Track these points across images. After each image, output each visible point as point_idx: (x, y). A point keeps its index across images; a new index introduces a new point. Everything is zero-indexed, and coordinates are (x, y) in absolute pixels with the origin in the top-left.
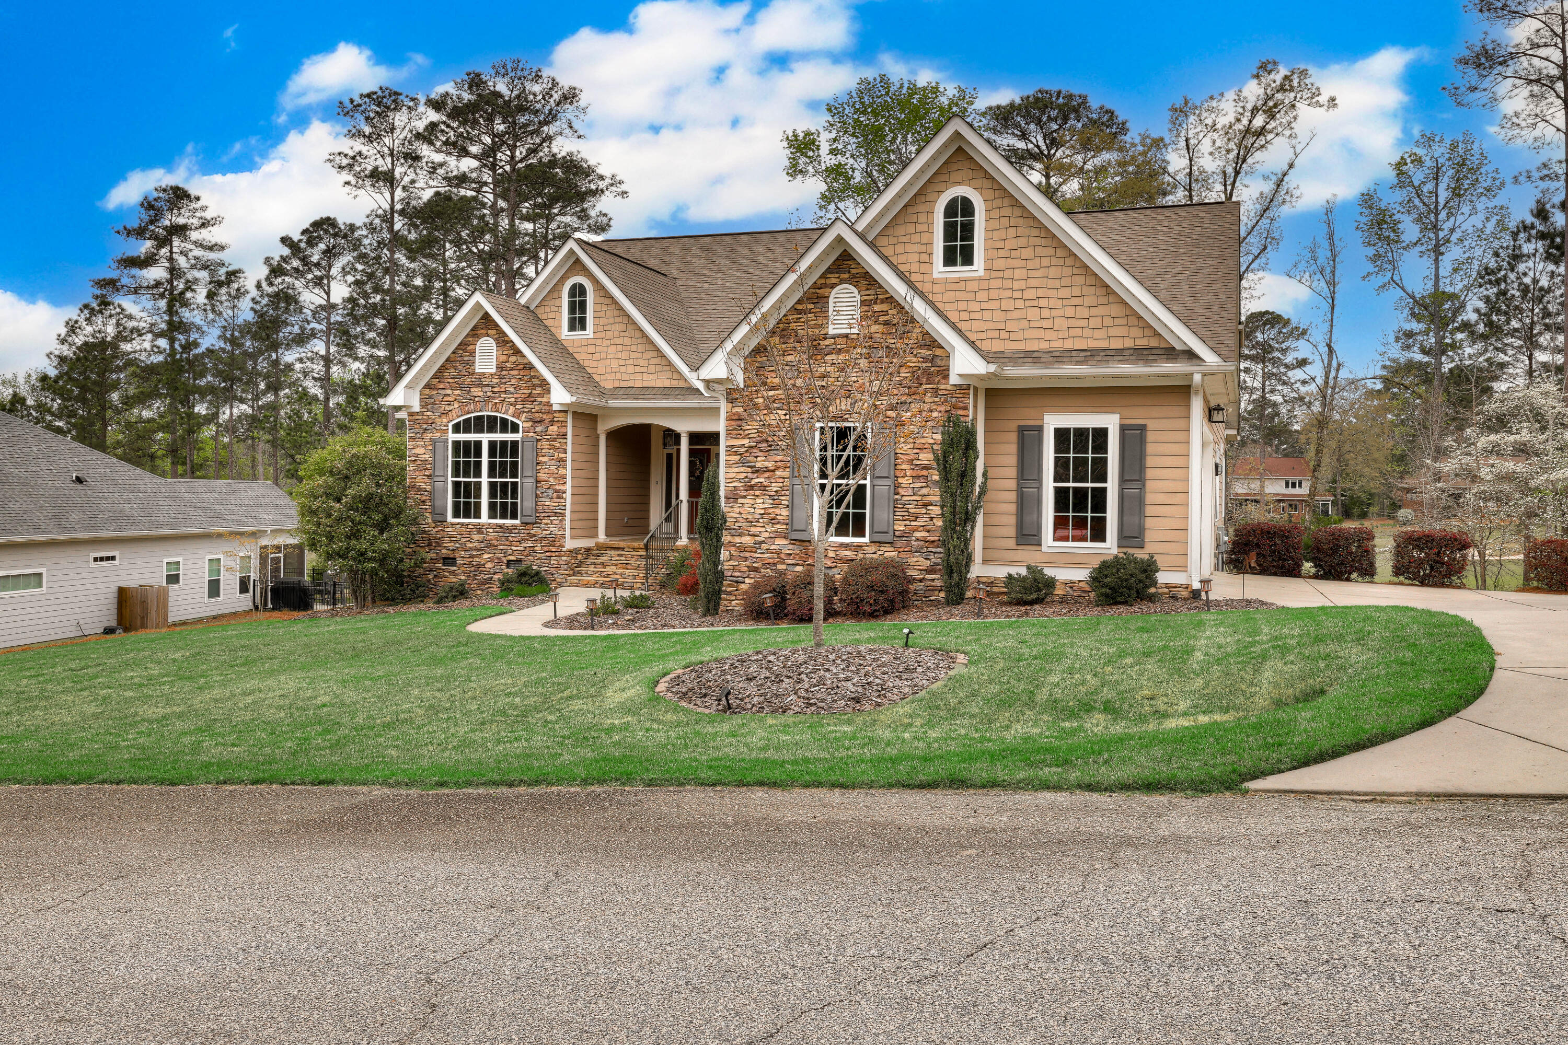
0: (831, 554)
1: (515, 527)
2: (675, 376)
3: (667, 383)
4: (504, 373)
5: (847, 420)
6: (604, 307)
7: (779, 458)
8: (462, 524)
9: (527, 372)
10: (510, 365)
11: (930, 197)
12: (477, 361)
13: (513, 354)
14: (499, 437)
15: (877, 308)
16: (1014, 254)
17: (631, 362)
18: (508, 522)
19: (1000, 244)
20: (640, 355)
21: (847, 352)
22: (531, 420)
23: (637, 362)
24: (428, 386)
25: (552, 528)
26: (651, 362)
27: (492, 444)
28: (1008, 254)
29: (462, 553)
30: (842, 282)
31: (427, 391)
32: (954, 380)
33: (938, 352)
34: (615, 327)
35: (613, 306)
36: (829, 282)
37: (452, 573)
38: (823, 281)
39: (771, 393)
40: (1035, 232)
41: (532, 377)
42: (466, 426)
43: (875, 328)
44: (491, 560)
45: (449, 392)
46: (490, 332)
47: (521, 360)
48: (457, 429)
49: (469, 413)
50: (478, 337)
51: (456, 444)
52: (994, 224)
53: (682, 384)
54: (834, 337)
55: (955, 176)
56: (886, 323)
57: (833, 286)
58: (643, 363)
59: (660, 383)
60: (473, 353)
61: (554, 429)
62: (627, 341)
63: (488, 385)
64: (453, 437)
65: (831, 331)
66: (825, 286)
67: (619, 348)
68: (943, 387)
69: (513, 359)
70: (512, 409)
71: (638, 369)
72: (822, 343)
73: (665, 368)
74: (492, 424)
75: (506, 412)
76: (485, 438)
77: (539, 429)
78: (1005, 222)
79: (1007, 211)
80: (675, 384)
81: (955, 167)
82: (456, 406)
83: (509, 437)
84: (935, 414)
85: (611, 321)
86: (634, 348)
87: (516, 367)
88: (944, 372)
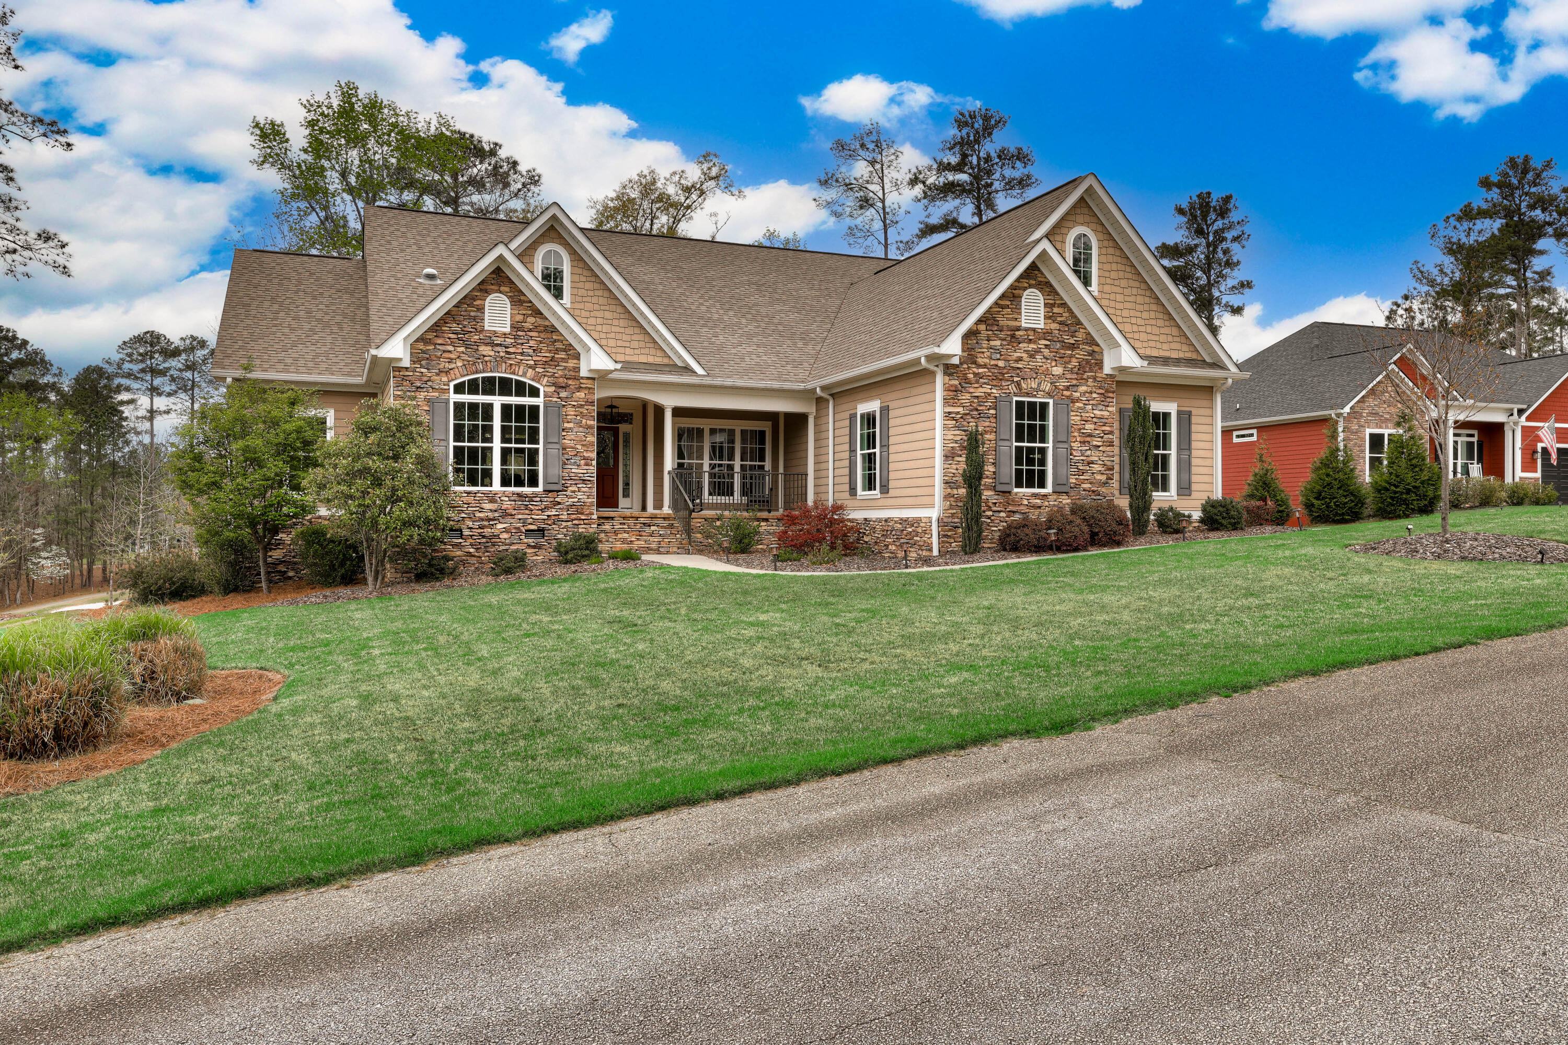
0: (1026, 502)
1: (536, 495)
2: (659, 353)
3: (651, 360)
4: (520, 333)
5: (1035, 396)
6: (583, 279)
7: (987, 424)
8: (468, 493)
9: (549, 335)
10: (527, 325)
11: (1064, 230)
12: (486, 317)
13: (531, 315)
14: (514, 400)
15: (1056, 310)
16: (1116, 282)
17: (613, 335)
18: (526, 490)
19: (1107, 274)
20: (622, 330)
21: (1035, 342)
22: (554, 384)
23: (619, 336)
24: (421, 339)
25: (580, 495)
26: (634, 337)
27: (506, 409)
28: (1112, 282)
29: (470, 524)
30: (1030, 286)
31: (421, 346)
32: (1107, 370)
33: (1096, 349)
34: (595, 300)
35: (593, 279)
36: (1020, 285)
37: (458, 545)
38: (1017, 284)
39: (981, 370)
40: (1128, 269)
41: (555, 341)
42: (473, 387)
43: (1054, 326)
44: (506, 530)
45: (451, 348)
46: (502, 288)
47: (540, 321)
48: (459, 389)
49: (477, 372)
50: (487, 292)
51: (459, 406)
52: (1104, 259)
53: (666, 361)
54: (1027, 330)
55: (1080, 218)
56: (1061, 323)
57: (1025, 289)
58: (625, 337)
59: (643, 359)
60: (481, 309)
61: (581, 395)
62: (608, 315)
63: (500, 345)
64: (454, 398)
65: (1024, 325)
66: (1020, 288)
67: (599, 321)
68: (1100, 375)
69: (531, 320)
70: (530, 372)
71: (620, 343)
72: (1017, 333)
73: (648, 345)
74: (505, 387)
75: (524, 375)
76: (497, 401)
77: (563, 394)
78: (1110, 258)
79: (1111, 251)
80: (658, 360)
81: (1078, 211)
82: (459, 364)
83: (527, 401)
84: (1094, 395)
85: (590, 293)
86: (616, 322)
87: (535, 328)
88: (1100, 364)
